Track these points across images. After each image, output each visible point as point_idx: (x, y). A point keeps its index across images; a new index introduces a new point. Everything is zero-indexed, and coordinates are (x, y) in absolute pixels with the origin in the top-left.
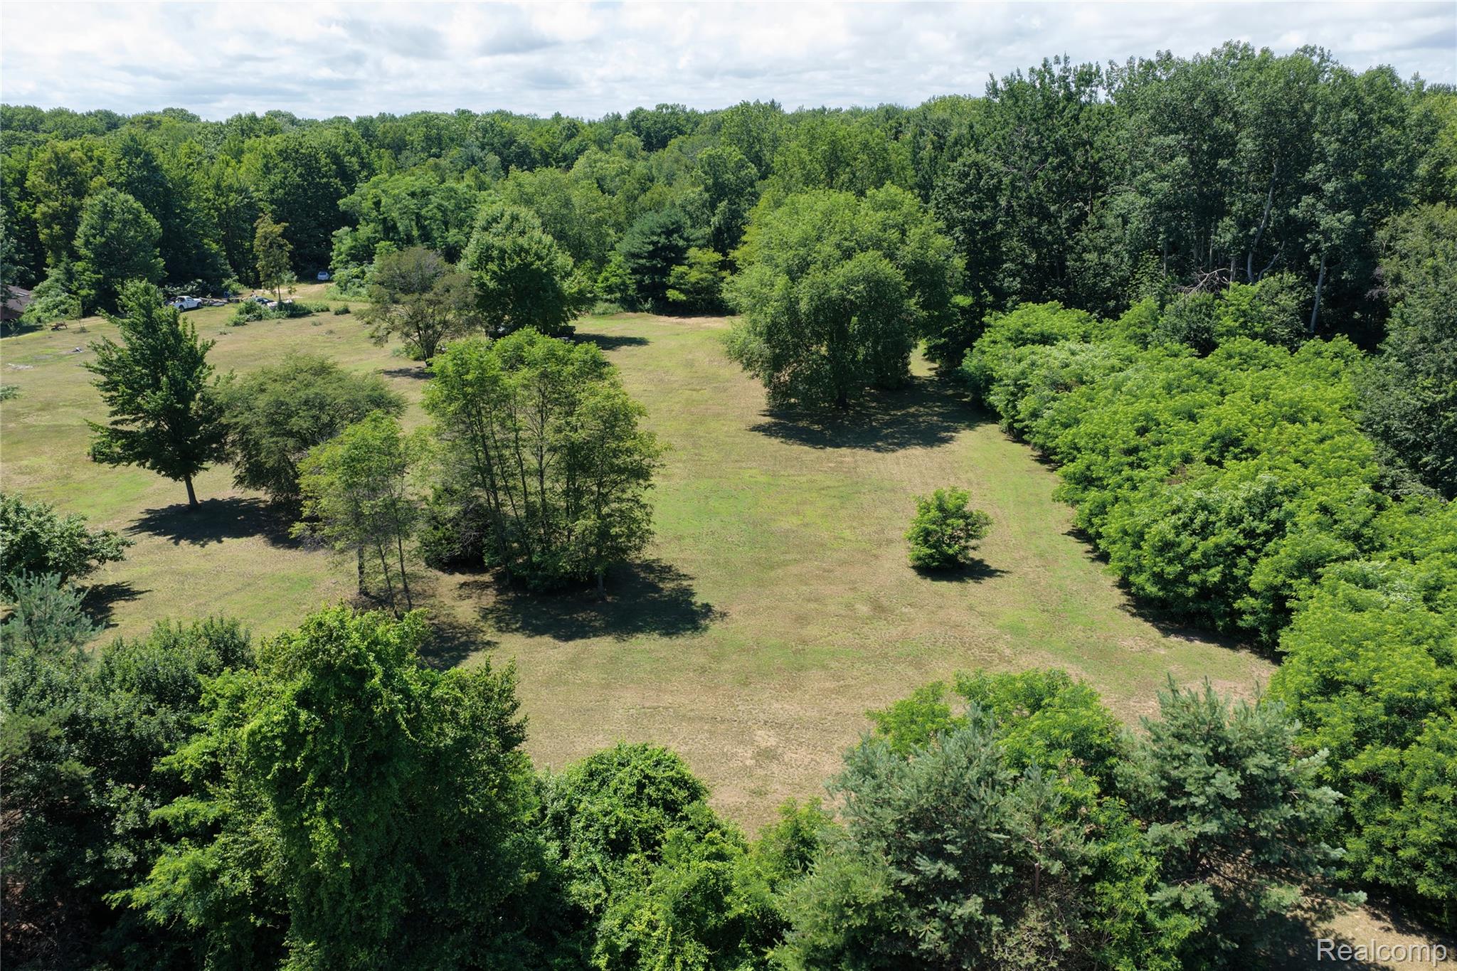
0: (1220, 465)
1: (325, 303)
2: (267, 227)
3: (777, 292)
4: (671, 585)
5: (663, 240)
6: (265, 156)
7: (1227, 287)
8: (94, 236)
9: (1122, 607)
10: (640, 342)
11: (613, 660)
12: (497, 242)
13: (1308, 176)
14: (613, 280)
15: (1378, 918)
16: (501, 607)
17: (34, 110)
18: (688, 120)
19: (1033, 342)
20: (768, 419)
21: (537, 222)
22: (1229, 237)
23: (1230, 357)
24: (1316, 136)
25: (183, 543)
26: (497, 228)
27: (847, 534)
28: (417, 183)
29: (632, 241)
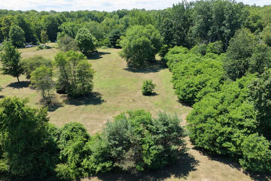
0: (196, 75)
1: (54, 46)
2: (43, 32)
3: (127, 44)
4: (98, 96)
5: (115, 35)
6: (45, 19)
7: (209, 43)
8: (12, 34)
9: (177, 101)
10: (109, 53)
11: (84, 109)
12: (81, 35)
13: (223, 23)
14: (106, 42)
15: (200, 153)
16: (67, 100)
17: (6, 10)
18: (128, 12)
19: (176, 53)
20: (127, 67)
21: (89, 31)
22: (210, 34)
23: (207, 56)
24: (225, 15)
25: (15, 89)
26: (82, 32)
27: (134, 88)
28: (72, 24)
29: (110, 35)
